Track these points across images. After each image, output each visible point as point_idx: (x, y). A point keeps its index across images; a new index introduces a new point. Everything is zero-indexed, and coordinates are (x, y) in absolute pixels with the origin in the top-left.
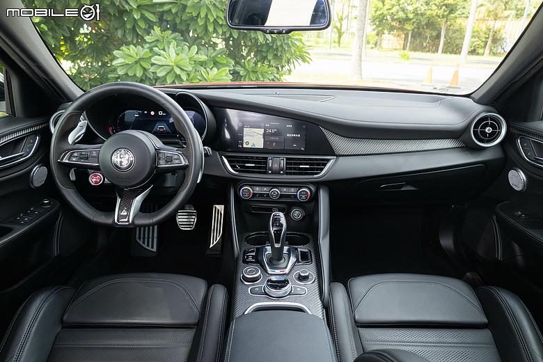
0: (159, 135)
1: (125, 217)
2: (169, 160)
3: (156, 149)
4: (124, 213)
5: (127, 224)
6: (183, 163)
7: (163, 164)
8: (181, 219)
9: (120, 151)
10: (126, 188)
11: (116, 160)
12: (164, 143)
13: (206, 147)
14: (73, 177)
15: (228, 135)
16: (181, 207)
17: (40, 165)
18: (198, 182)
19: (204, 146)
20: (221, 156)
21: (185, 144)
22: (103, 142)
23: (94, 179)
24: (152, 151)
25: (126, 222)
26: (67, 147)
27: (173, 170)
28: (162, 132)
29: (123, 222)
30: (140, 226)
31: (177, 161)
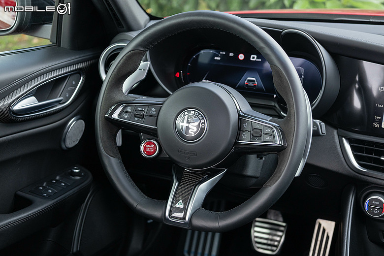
0: (246, 92)
1: (179, 210)
2: (257, 134)
3: (239, 115)
4: (180, 205)
5: (182, 222)
6: (278, 142)
7: (246, 139)
8: (259, 232)
9: (189, 112)
10: (189, 167)
11: (181, 124)
12: (253, 106)
13: (318, 121)
14: (119, 141)
15: (357, 103)
16: (263, 213)
17: (78, 117)
18: (297, 174)
19: (314, 118)
20: (340, 137)
21: (285, 111)
22: (167, 95)
23: (148, 148)
24: (234, 117)
25: (181, 219)
26: (119, 98)
27: (260, 151)
28: (250, 88)
29: (177, 218)
30: (200, 230)
31: (268, 138)
